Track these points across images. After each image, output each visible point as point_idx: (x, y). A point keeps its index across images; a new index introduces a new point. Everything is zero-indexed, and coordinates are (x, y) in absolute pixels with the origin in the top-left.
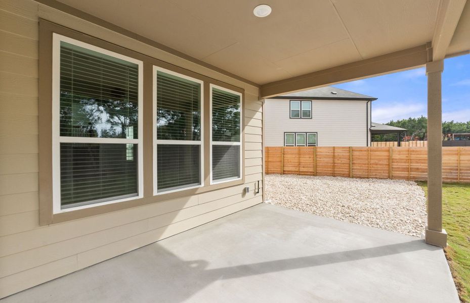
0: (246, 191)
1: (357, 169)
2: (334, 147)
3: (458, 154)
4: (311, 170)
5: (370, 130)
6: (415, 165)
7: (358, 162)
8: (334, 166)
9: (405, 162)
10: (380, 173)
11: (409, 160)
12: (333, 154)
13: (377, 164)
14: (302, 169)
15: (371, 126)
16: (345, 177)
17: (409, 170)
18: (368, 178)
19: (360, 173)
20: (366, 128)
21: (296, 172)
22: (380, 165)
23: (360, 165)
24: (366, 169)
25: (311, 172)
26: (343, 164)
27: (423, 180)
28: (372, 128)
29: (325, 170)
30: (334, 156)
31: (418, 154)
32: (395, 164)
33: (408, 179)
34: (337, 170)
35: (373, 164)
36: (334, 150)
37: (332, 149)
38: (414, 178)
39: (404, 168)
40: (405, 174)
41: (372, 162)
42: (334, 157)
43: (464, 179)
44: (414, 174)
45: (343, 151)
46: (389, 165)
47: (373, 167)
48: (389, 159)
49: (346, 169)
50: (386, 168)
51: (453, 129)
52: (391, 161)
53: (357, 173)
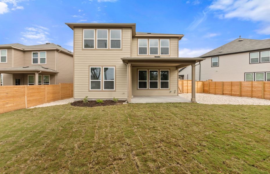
0: (170, 92)
4: (238, 93)
8: (252, 92)
14: (233, 93)
21: (230, 94)
25: (238, 95)
29: (246, 94)
34: (254, 94)
42: (252, 87)
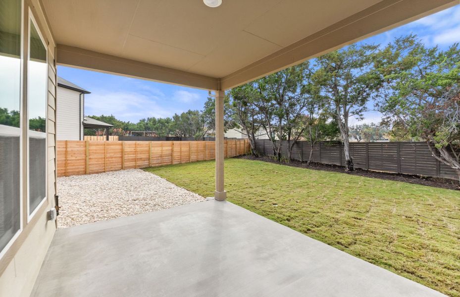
1: (93, 165)
2: (66, 141)
3: (162, 146)
5: (83, 123)
6: (139, 156)
7: (95, 156)
8: (66, 164)
9: (133, 154)
10: (114, 165)
11: (136, 152)
12: (65, 149)
13: (112, 158)
15: (84, 120)
16: (81, 174)
17: (135, 160)
18: (104, 172)
19: (97, 168)
20: (79, 121)
22: (115, 158)
23: (96, 160)
24: (102, 164)
26: (79, 160)
27: (144, 167)
28: (85, 122)
30: (66, 151)
31: (141, 147)
32: (127, 156)
33: (135, 167)
34: (70, 168)
35: (109, 158)
36: (66, 145)
37: (64, 144)
38: (139, 166)
39: (132, 159)
40: (133, 164)
41: (108, 155)
42: (66, 153)
43: (164, 163)
44: (139, 163)
45: (77, 145)
46: (122, 157)
47: (108, 160)
48: (122, 152)
49: (81, 165)
50: (120, 160)
51: (130, 127)
52: (124, 153)
53: (95, 169)
